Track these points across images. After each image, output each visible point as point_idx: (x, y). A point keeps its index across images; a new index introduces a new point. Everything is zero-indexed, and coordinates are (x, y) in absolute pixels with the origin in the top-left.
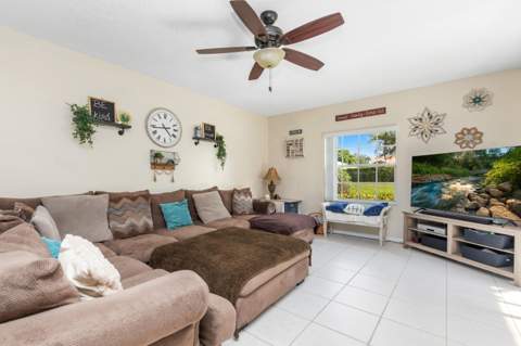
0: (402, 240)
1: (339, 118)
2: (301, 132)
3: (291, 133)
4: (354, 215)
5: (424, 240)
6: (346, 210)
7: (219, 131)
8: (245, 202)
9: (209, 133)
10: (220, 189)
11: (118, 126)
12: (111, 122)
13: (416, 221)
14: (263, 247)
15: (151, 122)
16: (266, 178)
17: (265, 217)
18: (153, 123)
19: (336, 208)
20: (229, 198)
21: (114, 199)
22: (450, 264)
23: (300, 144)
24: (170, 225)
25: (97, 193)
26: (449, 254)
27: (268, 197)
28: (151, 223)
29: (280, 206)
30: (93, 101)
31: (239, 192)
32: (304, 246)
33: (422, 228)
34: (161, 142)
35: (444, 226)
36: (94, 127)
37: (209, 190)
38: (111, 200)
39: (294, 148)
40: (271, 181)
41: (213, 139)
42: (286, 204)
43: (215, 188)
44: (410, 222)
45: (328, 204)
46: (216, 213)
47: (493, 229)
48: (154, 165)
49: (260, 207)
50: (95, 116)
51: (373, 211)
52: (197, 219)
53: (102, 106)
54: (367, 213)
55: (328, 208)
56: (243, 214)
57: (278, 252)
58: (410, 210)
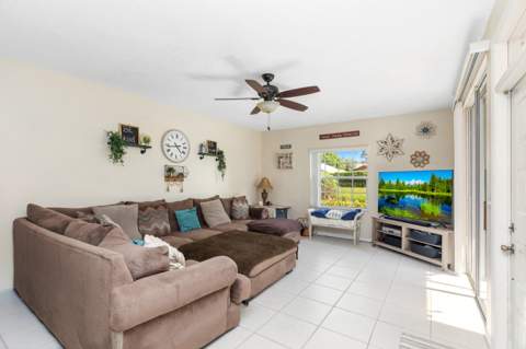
0: (370, 240)
1: (322, 137)
2: (290, 147)
3: (282, 147)
4: (334, 220)
5: (386, 240)
6: (327, 215)
7: (220, 147)
8: (242, 208)
9: (212, 149)
10: (221, 197)
11: (141, 146)
12: (136, 143)
13: (382, 224)
14: (262, 244)
15: (166, 142)
16: (259, 186)
17: (259, 222)
18: (168, 142)
19: (320, 214)
20: (230, 205)
21: (143, 207)
22: (404, 258)
23: (289, 157)
24: (183, 229)
25: (127, 203)
26: (403, 250)
27: (261, 203)
28: (169, 226)
29: (272, 212)
30: (123, 127)
31: (237, 200)
32: (292, 244)
33: (386, 230)
34: (173, 158)
35: (400, 228)
36: (125, 149)
37: (212, 199)
38: (140, 209)
39: (284, 160)
40: (263, 188)
41: (214, 154)
42: (278, 210)
43: (217, 197)
44: (377, 225)
45: (312, 210)
46: (218, 218)
47: (430, 230)
48: (168, 178)
49: (255, 213)
50: (125, 140)
51: (349, 216)
52: (204, 224)
53: (129, 131)
54: (344, 218)
55: (312, 214)
56: (241, 219)
57: (274, 248)
58: (377, 215)
